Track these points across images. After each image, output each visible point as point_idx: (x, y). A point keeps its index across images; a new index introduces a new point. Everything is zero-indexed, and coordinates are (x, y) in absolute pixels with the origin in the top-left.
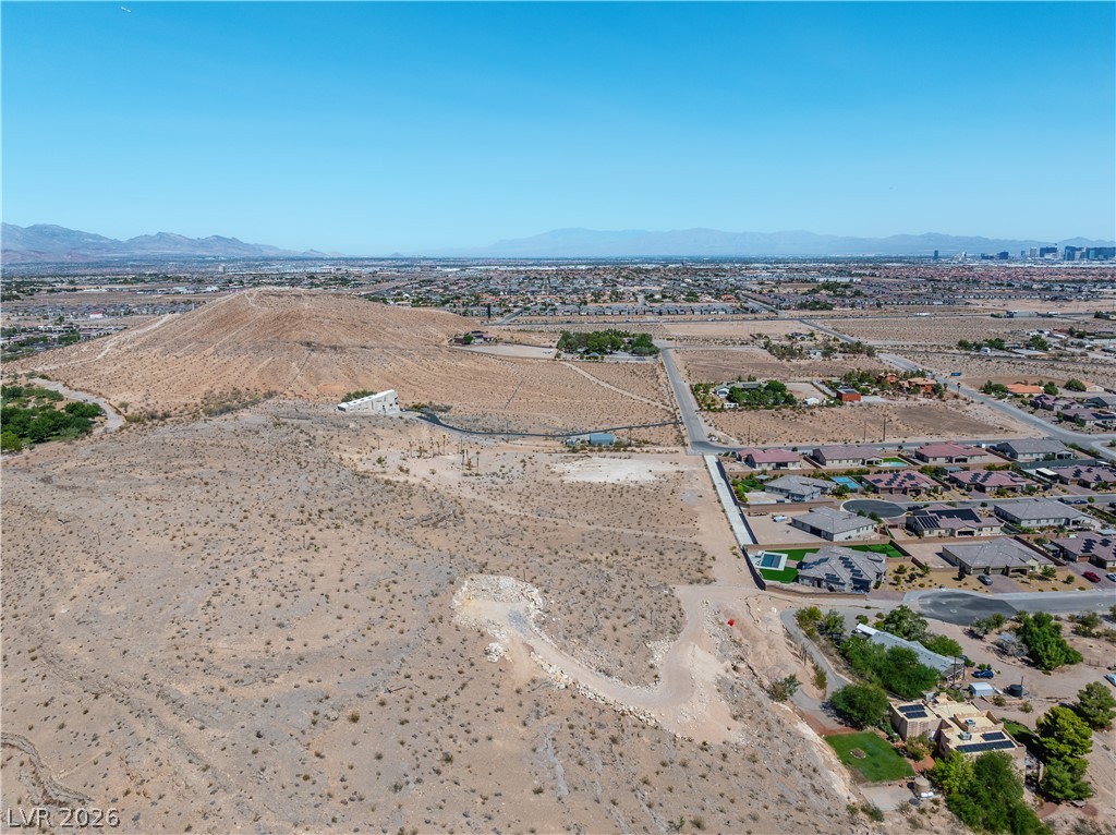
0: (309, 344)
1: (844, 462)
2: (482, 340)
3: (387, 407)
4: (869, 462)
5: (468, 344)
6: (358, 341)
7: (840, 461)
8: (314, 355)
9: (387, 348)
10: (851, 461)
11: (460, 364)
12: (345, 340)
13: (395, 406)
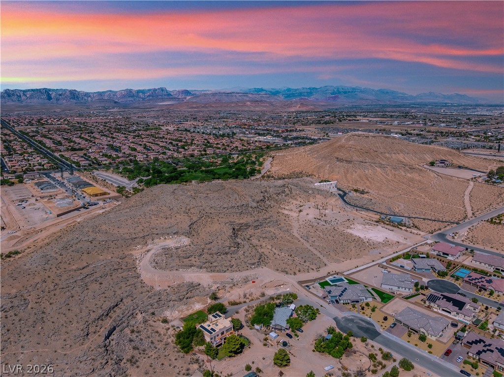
0: (337, 158)
1: (483, 264)
2: (443, 165)
3: (332, 187)
4: (497, 269)
5: (433, 165)
6: (361, 159)
7: (480, 263)
8: (338, 163)
9: (375, 163)
10: (487, 265)
11: (409, 175)
12: (355, 158)
13: (335, 188)
